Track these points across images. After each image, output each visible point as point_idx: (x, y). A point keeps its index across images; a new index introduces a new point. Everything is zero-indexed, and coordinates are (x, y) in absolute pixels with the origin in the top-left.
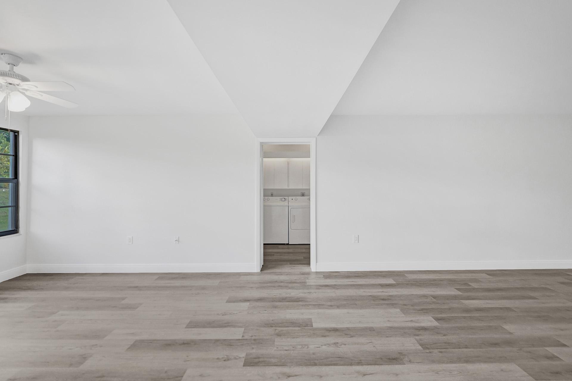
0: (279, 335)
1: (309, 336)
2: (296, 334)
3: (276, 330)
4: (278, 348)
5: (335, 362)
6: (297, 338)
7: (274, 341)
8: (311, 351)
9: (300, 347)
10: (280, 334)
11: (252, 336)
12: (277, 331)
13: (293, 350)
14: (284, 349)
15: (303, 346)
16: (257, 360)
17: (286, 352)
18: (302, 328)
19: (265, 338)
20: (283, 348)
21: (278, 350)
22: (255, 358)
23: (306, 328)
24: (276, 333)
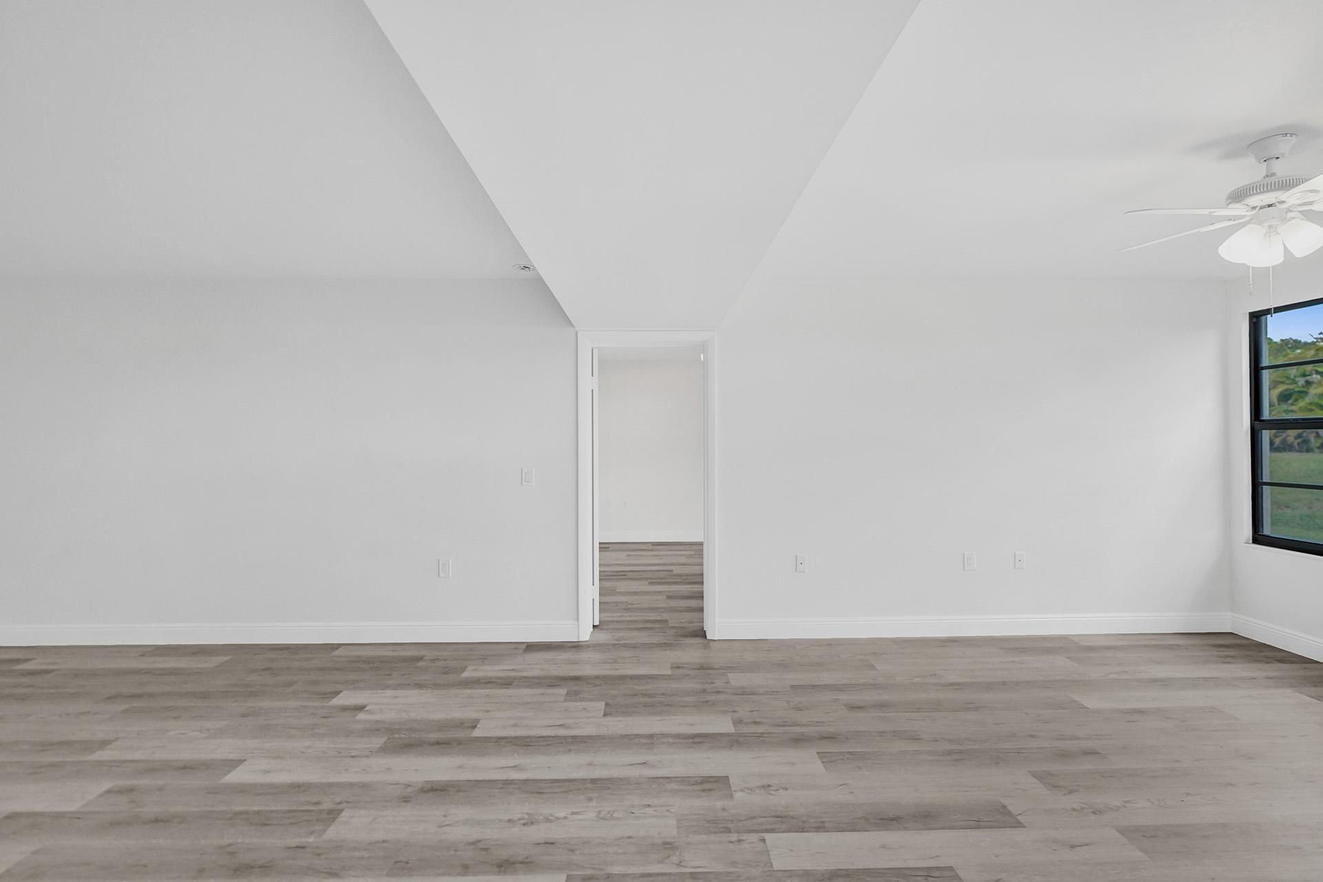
0: (668, 846)
1: (586, 842)
2: (620, 851)
3: (677, 864)
4: (668, 811)
5: (555, 784)
6: (622, 838)
7: (678, 827)
8: (594, 804)
9: (616, 815)
10: (666, 848)
11: (740, 841)
12: (675, 859)
13: (633, 806)
14: (652, 809)
15: (609, 815)
16: (707, 786)
17: (650, 802)
18: (603, 873)
19: (705, 837)
20: (655, 811)
21: (668, 806)
22: (711, 790)
23: (589, 872)
24: (678, 853)
